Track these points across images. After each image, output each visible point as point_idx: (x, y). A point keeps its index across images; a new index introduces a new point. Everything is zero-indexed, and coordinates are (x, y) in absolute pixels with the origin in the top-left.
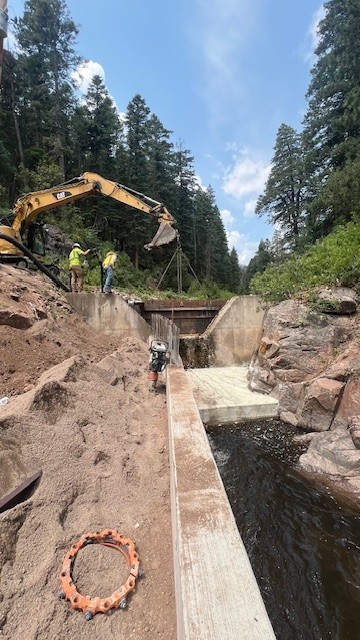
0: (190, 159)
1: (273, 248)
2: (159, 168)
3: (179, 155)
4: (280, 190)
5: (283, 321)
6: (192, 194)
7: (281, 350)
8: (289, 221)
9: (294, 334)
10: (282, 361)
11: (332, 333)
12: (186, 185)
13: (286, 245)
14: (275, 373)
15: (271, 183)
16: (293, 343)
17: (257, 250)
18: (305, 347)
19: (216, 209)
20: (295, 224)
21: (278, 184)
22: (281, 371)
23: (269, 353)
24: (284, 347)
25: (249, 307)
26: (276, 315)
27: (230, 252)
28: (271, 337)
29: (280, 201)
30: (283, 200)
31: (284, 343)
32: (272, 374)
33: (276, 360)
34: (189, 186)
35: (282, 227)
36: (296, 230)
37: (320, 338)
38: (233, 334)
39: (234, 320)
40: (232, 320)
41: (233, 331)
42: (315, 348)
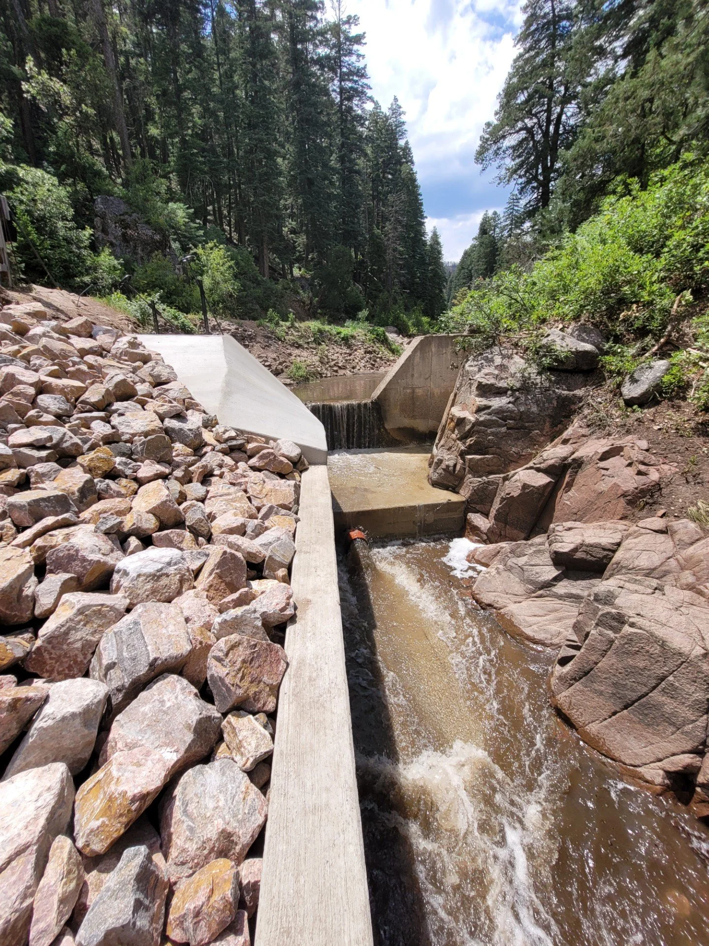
0: (358, 39)
1: (503, 230)
2: (298, 59)
3: (336, 29)
4: (527, 110)
5: (485, 382)
6: (360, 119)
8: (535, 178)
9: (499, 403)
10: (477, 443)
12: (350, 99)
13: (527, 225)
15: (510, 93)
16: (496, 417)
17: (476, 232)
18: (511, 423)
19: (407, 149)
20: (545, 184)
21: (522, 98)
25: (439, 354)
27: (428, 238)
29: (523, 134)
30: (529, 131)
31: (483, 417)
33: (469, 441)
34: (356, 101)
35: (521, 191)
36: (545, 198)
37: (535, 409)
38: (413, 398)
39: (416, 375)
40: (413, 375)
41: (413, 392)
42: (527, 424)
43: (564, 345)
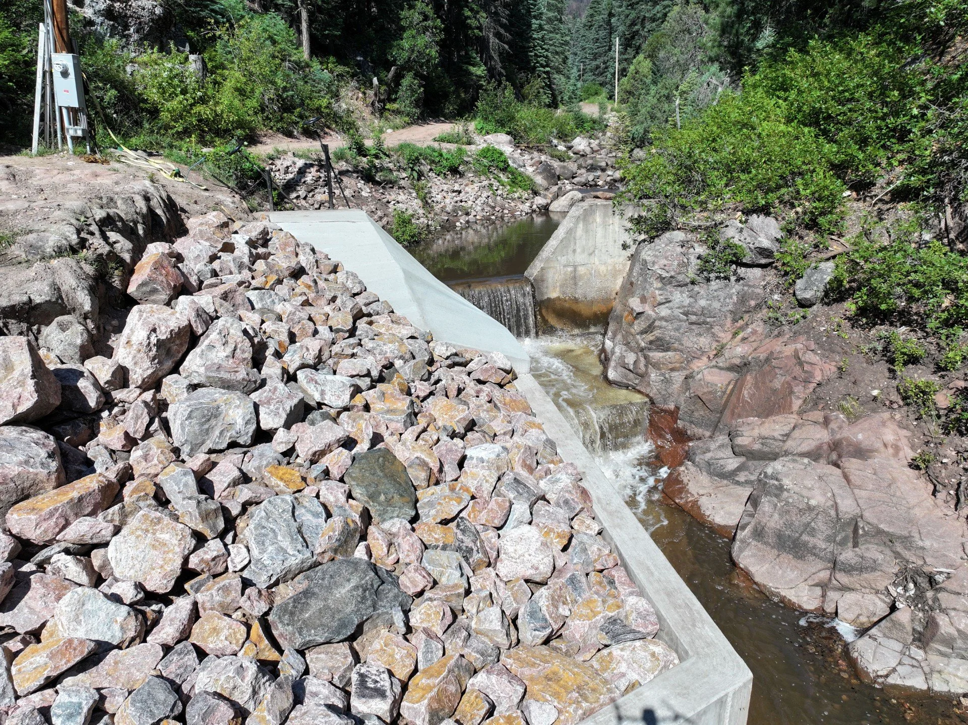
5: (665, 274)
7: (657, 323)
9: (680, 297)
10: (658, 339)
11: (735, 298)
14: (646, 357)
16: (677, 312)
18: (693, 318)
22: (656, 355)
23: (638, 326)
24: (662, 319)
25: (605, 225)
26: (654, 263)
28: (643, 300)
31: (664, 311)
32: (642, 359)
33: (650, 337)
37: (716, 305)
38: (574, 278)
39: (578, 250)
40: (574, 251)
41: (575, 270)
42: (708, 320)
43: (742, 239)
